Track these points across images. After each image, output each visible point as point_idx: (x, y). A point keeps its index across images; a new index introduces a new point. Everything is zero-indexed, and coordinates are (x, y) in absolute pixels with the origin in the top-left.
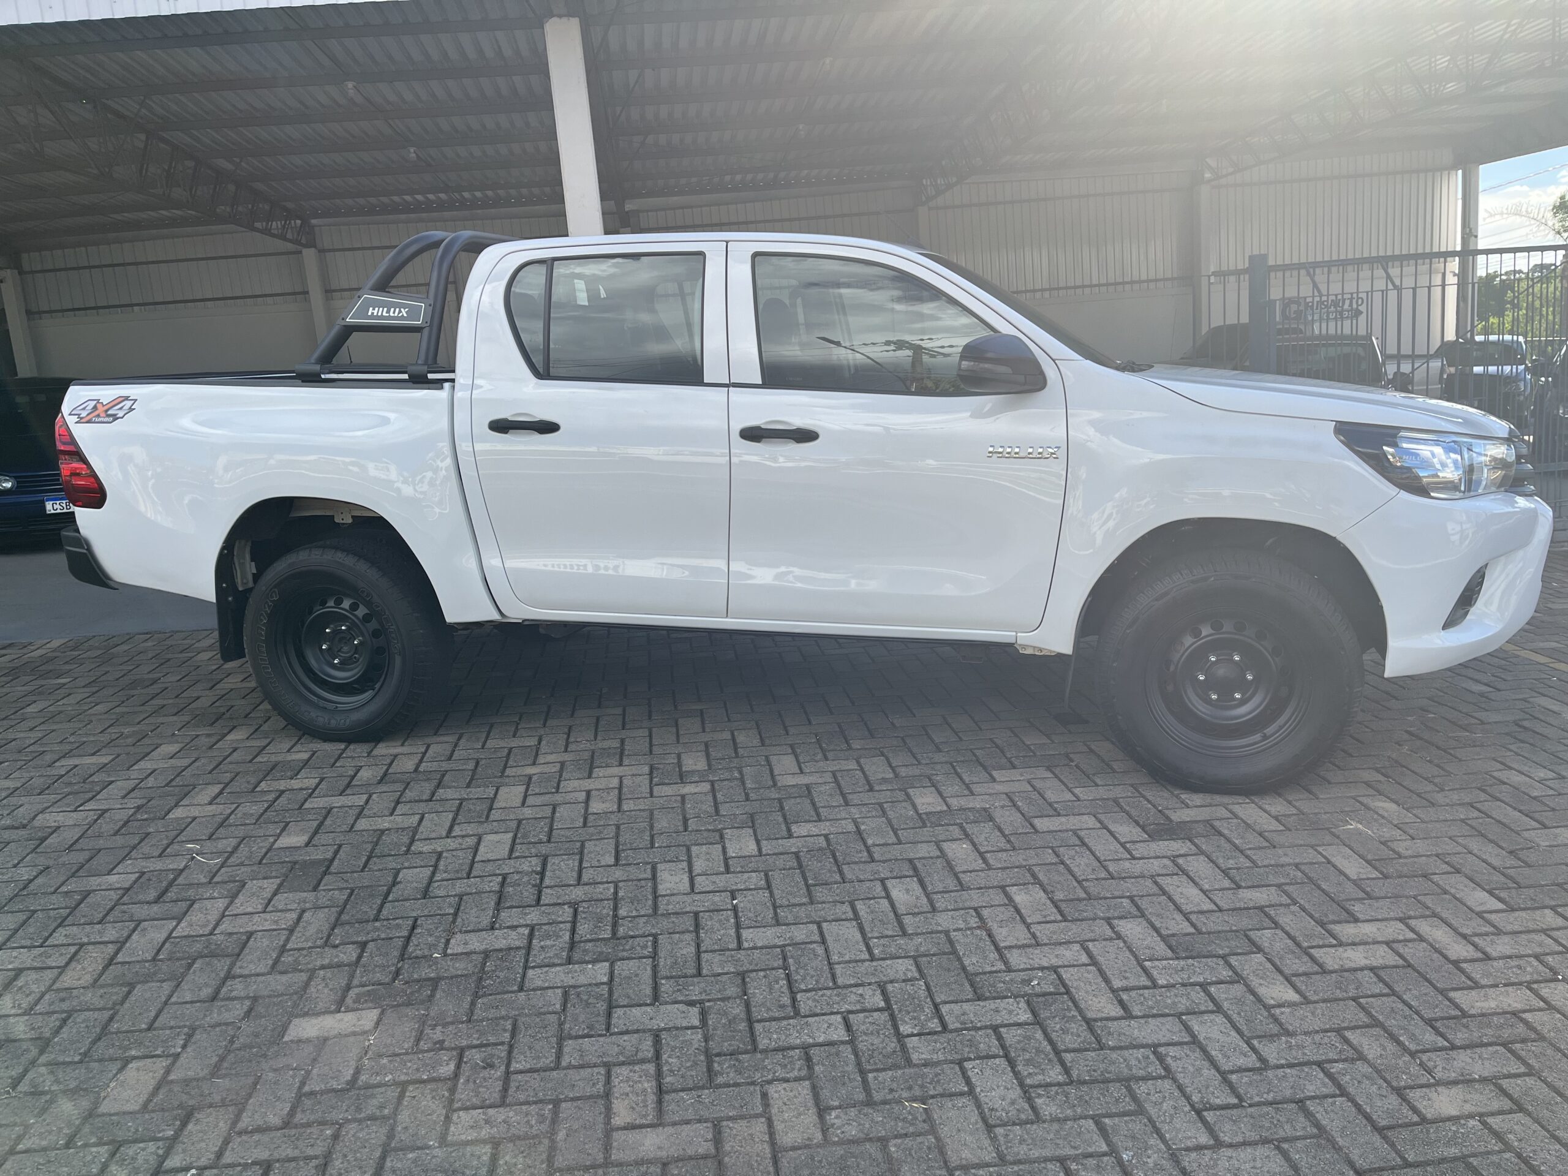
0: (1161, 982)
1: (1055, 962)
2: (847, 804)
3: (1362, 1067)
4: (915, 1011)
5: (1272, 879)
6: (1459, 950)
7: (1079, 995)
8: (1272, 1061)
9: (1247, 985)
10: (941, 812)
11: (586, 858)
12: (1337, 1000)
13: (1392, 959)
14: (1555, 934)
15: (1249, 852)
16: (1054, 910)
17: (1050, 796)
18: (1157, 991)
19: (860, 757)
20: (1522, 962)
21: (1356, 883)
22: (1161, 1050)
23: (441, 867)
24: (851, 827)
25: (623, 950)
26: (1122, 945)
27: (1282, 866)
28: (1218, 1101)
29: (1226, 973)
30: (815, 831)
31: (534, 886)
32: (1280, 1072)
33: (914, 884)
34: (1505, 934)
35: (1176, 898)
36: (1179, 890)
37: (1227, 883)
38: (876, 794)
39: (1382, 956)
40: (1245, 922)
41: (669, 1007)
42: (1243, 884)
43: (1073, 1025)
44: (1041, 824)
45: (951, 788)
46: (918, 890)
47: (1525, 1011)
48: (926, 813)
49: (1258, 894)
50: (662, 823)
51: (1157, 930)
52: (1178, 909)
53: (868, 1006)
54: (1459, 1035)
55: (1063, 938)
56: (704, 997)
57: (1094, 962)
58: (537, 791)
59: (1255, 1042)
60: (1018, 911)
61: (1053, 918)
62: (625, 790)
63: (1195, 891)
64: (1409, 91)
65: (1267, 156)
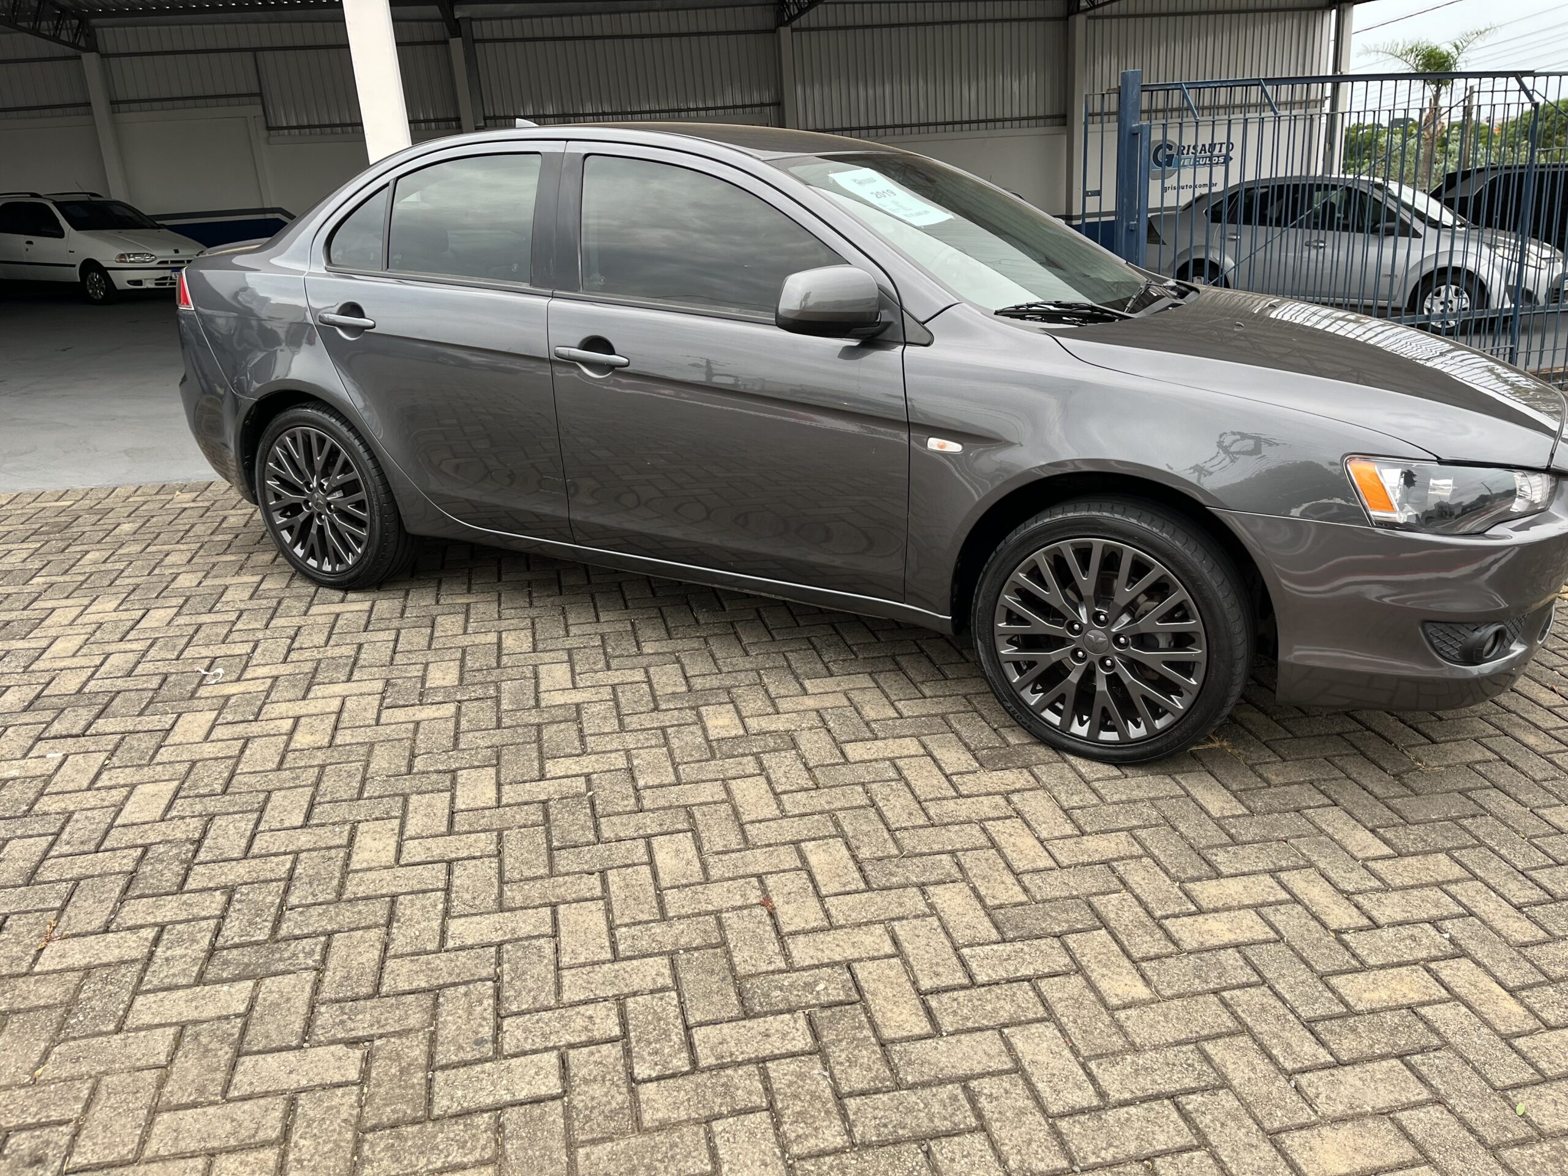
0: (981, 978)
1: (850, 953)
2: (622, 728)
3: (1226, 1099)
4: (657, 1041)
5: (1122, 822)
6: (1341, 915)
7: (876, 1004)
8: (1114, 1096)
9: (1087, 979)
10: (736, 737)
11: (266, 817)
12: (1195, 994)
13: (1261, 932)
14: (1452, 888)
15: (1096, 785)
16: (857, 875)
17: (870, 713)
18: (974, 992)
19: (650, 666)
20: (1416, 931)
21: (1218, 822)
22: (974, 1084)
23: (65, 836)
24: (621, 762)
25: (281, 960)
26: (936, 923)
27: (1135, 802)
29: (1062, 962)
30: (576, 769)
31: (182, 862)
32: (1122, 1112)
33: (686, 842)
34: (1395, 890)
35: (1007, 851)
36: (1012, 840)
37: (1069, 829)
38: (661, 716)
39: (1250, 927)
40: (1088, 883)
41: (320, 1051)
42: (1088, 829)
43: (864, 1052)
44: (855, 751)
45: (753, 703)
46: (691, 852)
47: (1423, 1004)
48: (718, 740)
49: (1105, 843)
50: (381, 762)
51: (980, 899)
52: (1009, 866)
53: (597, 1035)
54: (1346, 1043)
55: (863, 916)
56: (375, 1030)
57: (899, 952)
58: (230, 718)
59: (1093, 1065)
60: (812, 878)
61: (854, 887)
62: (345, 715)
63: (1031, 841)
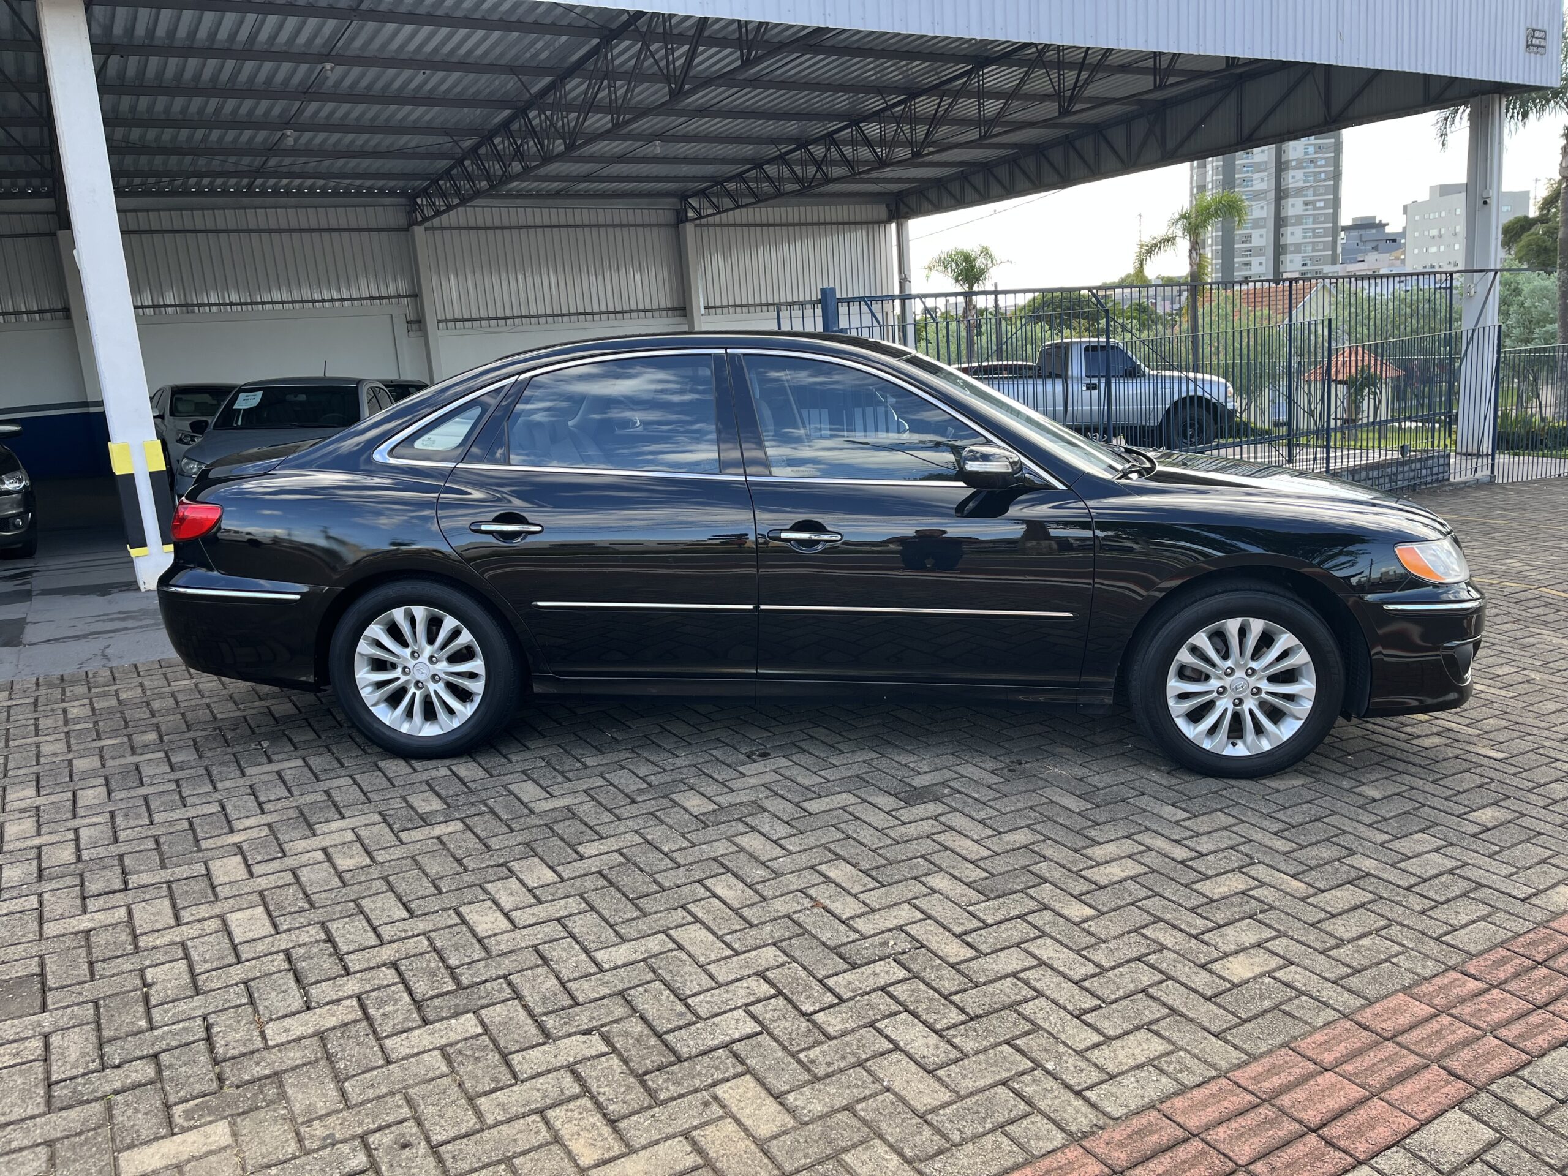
0: (990, 921)
1: (896, 922)
2: (618, 817)
3: (1169, 955)
4: (806, 991)
5: (1020, 822)
6: (1180, 853)
7: (934, 946)
8: (1106, 965)
9: (1054, 911)
10: (714, 811)
11: (371, 916)
12: (1120, 907)
13: (1140, 868)
14: (1234, 829)
15: (991, 803)
16: (869, 879)
17: (803, 781)
18: (990, 929)
19: (602, 773)
20: (1225, 854)
21: (1080, 814)
22: (1022, 975)
23: (196, 957)
24: (638, 839)
25: (479, 998)
26: (941, 897)
27: (1021, 810)
28: (1087, 1006)
29: (1033, 905)
30: (604, 849)
32: (1116, 971)
33: (730, 879)
34: (1202, 835)
35: (958, 850)
36: (957, 843)
37: (989, 832)
38: (641, 805)
39: (1131, 868)
40: (1023, 859)
41: (566, 1041)
42: (1002, 830)
43: (943, 972)
44: (811, 807)
45: (711, 789)
46: (739, 885)
47: (1248, 890)
48: (701, 814)
49: (1017, 836)
50: (434, 867)
51: (960, 880)
52: (964, 858)
53: (760, 995)
54: (1217, 916)
55: (890, 901)
56: (595, 1023)
57: (928, 916)
58: (256, 859)
59: (1085, 953)
60: (839, 886)
61: (872, 886)
62: (366, 841)
63: (970, 843)
64: (864, 153)
65: (745, 201)
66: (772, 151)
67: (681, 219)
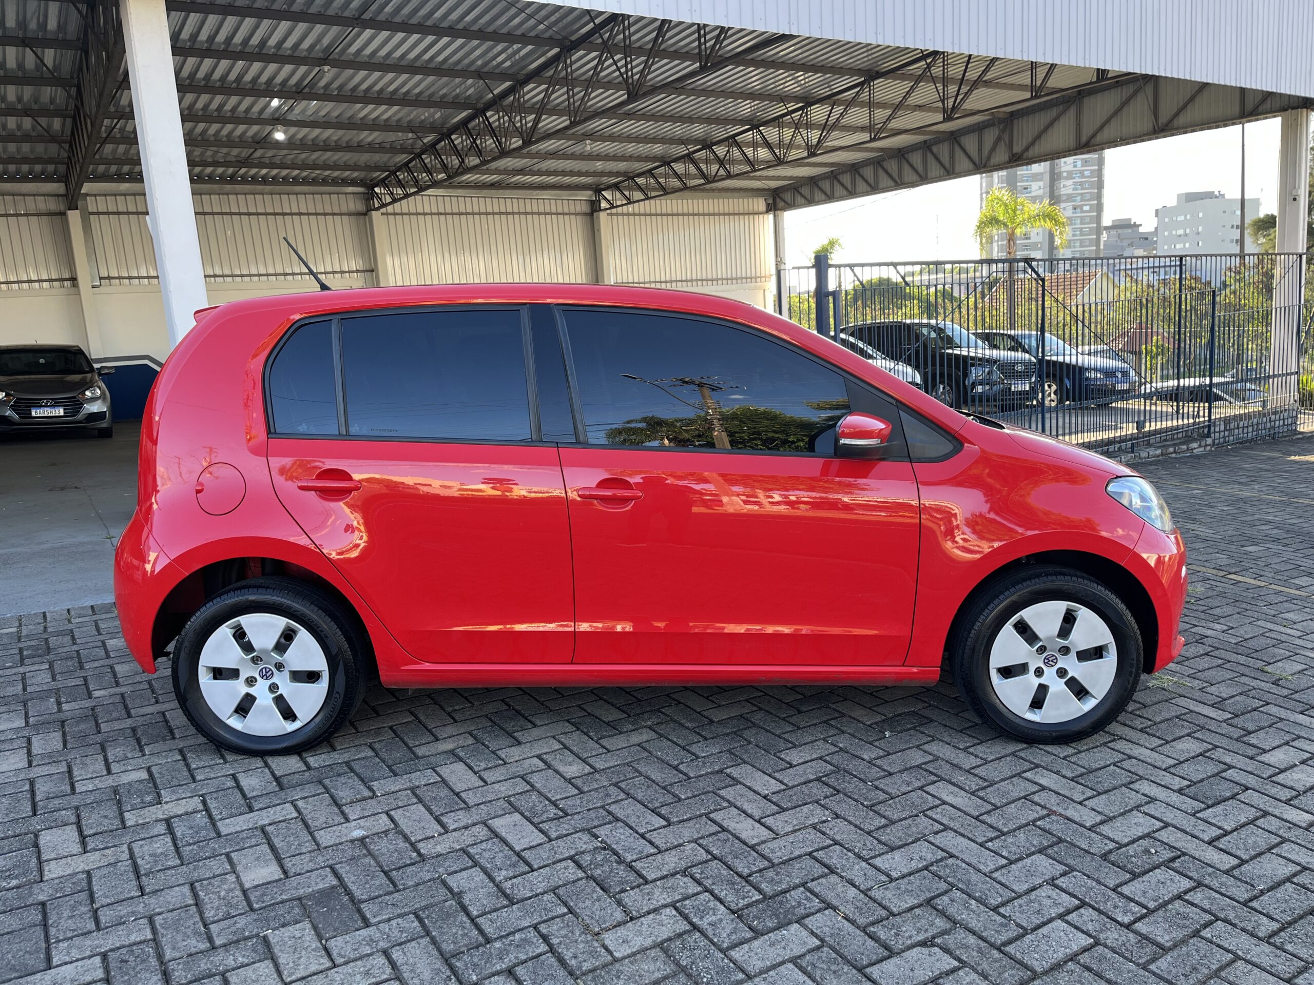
0: (1227, 827)
1: (1142, 830)
4: (1107, 900)
5: (1179, 731)
7: (1194, 853)
9: (1276, 816)
11: (630, 823)
16: (1081, 787)
18: (1233, 836)
21: (1227, 723)
23: (488, 865)
25: (794, 907)
26: (1163, 804)
29: (1252, 811)
30: (806, 756)
31: (617, 863)
33: (950, 787)
37: (1157, 740)
40: (1208, 768)
41: (910, 954)
42: (1168, 739)
43: (1223, 879)
46: (960, 792)
50: (656, 774)
51: (1165, 787)
52: (1155, 766)
55: (1119, 808)
57: (1166, 824)
60: (1058, 793)
61: (1090, 794)
64: (763, 153)
65: (653, 194)
66: (682, 150)
67: (594, 208)
